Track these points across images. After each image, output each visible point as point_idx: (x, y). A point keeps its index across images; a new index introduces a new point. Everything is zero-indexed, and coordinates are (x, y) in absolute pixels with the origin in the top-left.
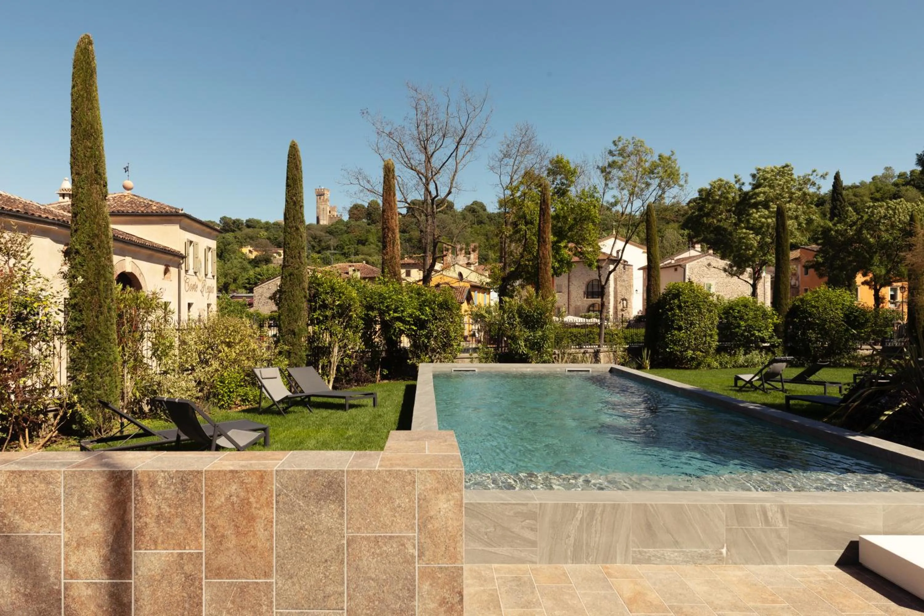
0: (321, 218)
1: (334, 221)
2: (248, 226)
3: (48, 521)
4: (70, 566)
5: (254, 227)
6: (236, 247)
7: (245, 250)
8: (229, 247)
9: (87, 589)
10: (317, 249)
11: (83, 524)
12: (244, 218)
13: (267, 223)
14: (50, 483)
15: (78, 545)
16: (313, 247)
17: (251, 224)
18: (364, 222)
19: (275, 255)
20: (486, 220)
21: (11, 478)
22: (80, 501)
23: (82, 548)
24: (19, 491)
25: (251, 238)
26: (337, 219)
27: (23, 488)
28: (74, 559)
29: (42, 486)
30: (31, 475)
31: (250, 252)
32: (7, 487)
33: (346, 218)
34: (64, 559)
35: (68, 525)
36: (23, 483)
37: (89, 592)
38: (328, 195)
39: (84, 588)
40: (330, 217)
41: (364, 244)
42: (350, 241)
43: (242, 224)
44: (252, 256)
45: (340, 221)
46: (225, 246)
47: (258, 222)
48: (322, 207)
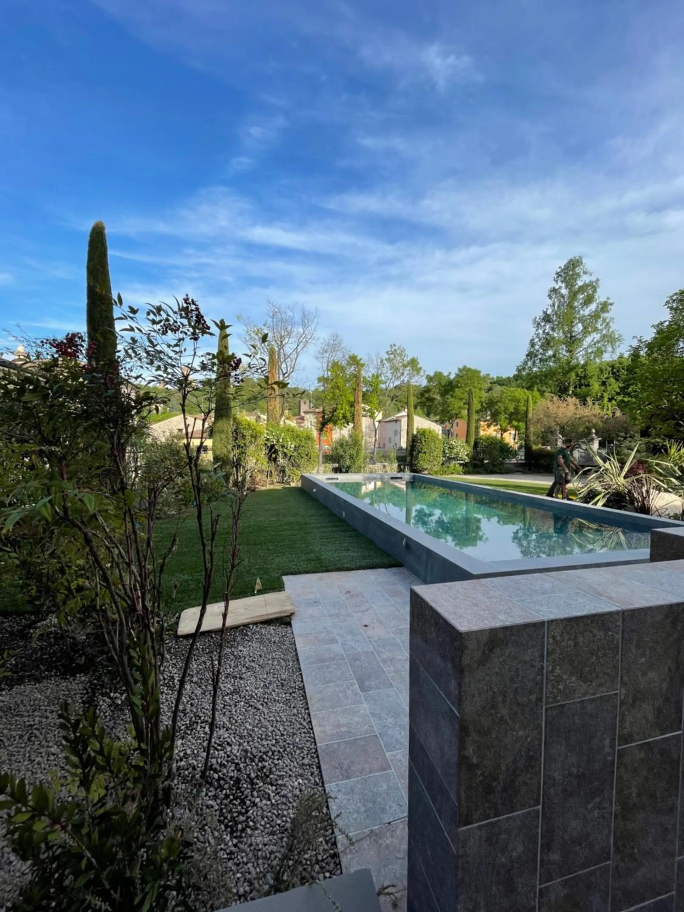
3: (606, 677)
4: (625, 728)
9: (640, 752)
11: (640, 674)
14: (609, 629)
15: (634, 701)
21: (568, 628)
22: (638, 646)
23: (637, 703)
24: (575, 645)
27: (581, 639)
28: (629, 719)
29: (600, 634)
30: (589, 622)
32: (563, 641)
34: (620, 722)
35: (625, 678)
36: (581, 633)
37: (642, 755)
39: (637, 752)
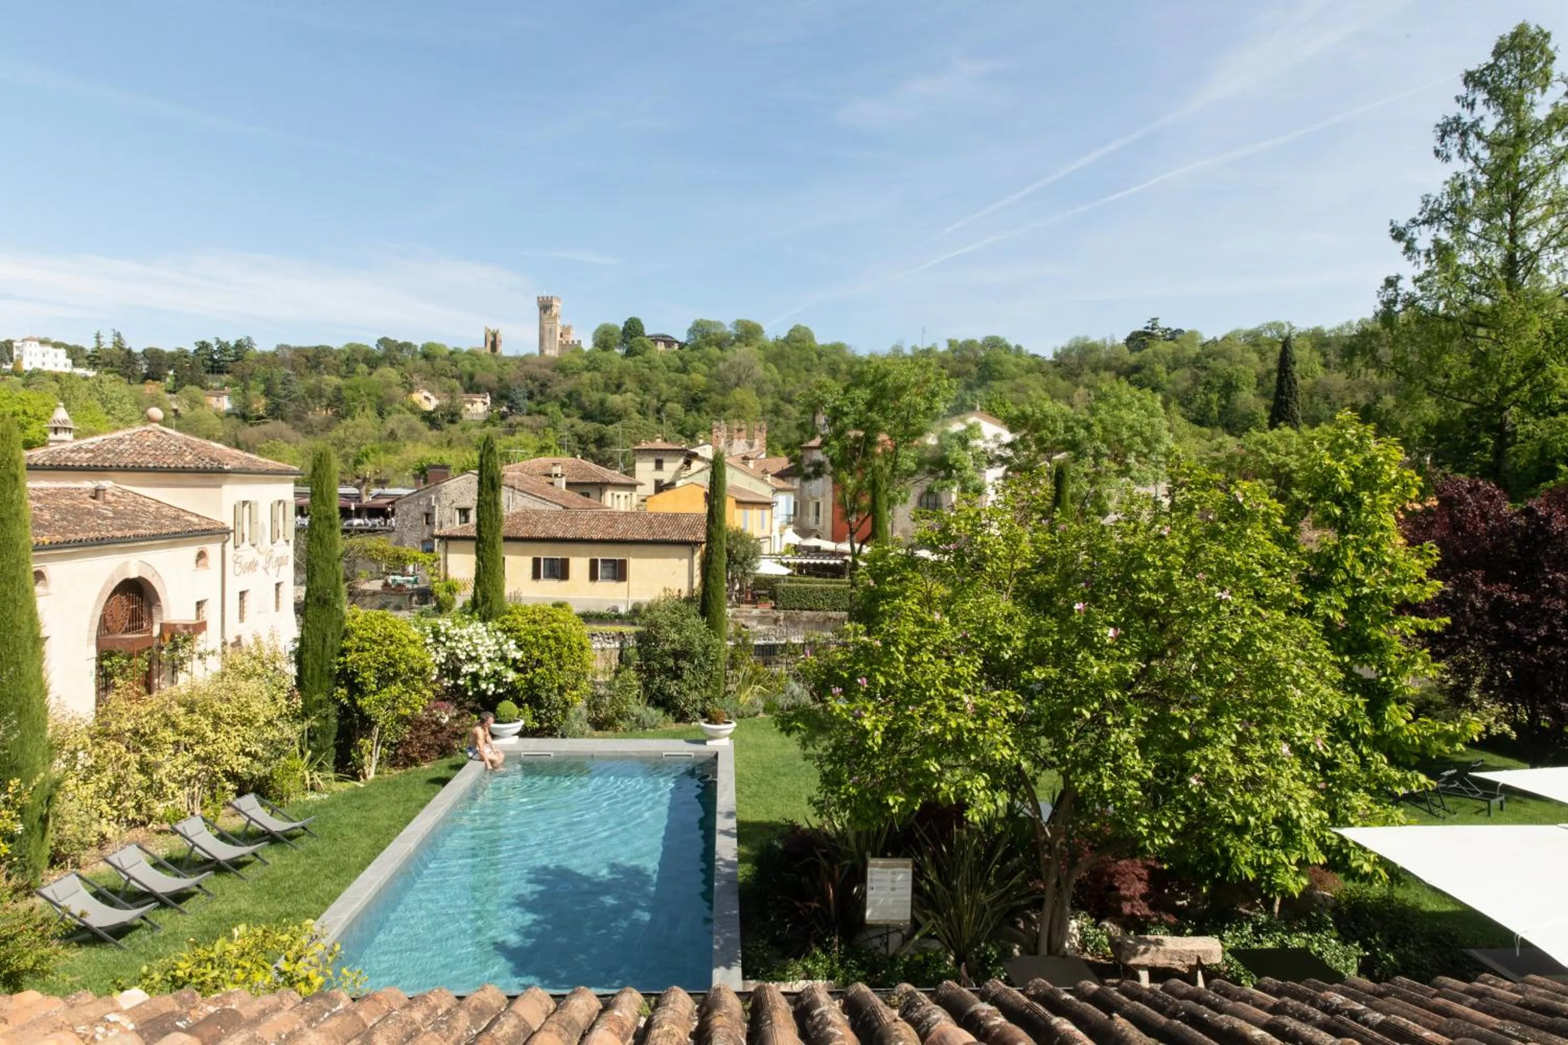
0: (547, 346)
1: (568, 350)
2: (425, 356)
5: (434, 358)
6: (402, 391)
7: (419, 396)
8: (389, 391)
12: (419, 343)
13: (456, 351)
16: (532, 394)
17: (431, 352)
18: (617, 354)
19: (468, 405)
26: (574, 347)
31: (427, 400)
33: (587, 345)
40: (562, 344)
43: (416, 352)
44: (430, 407)
45: (579, 351)
46: (384, 388)
47: (442, 348)
48: (547, 326)
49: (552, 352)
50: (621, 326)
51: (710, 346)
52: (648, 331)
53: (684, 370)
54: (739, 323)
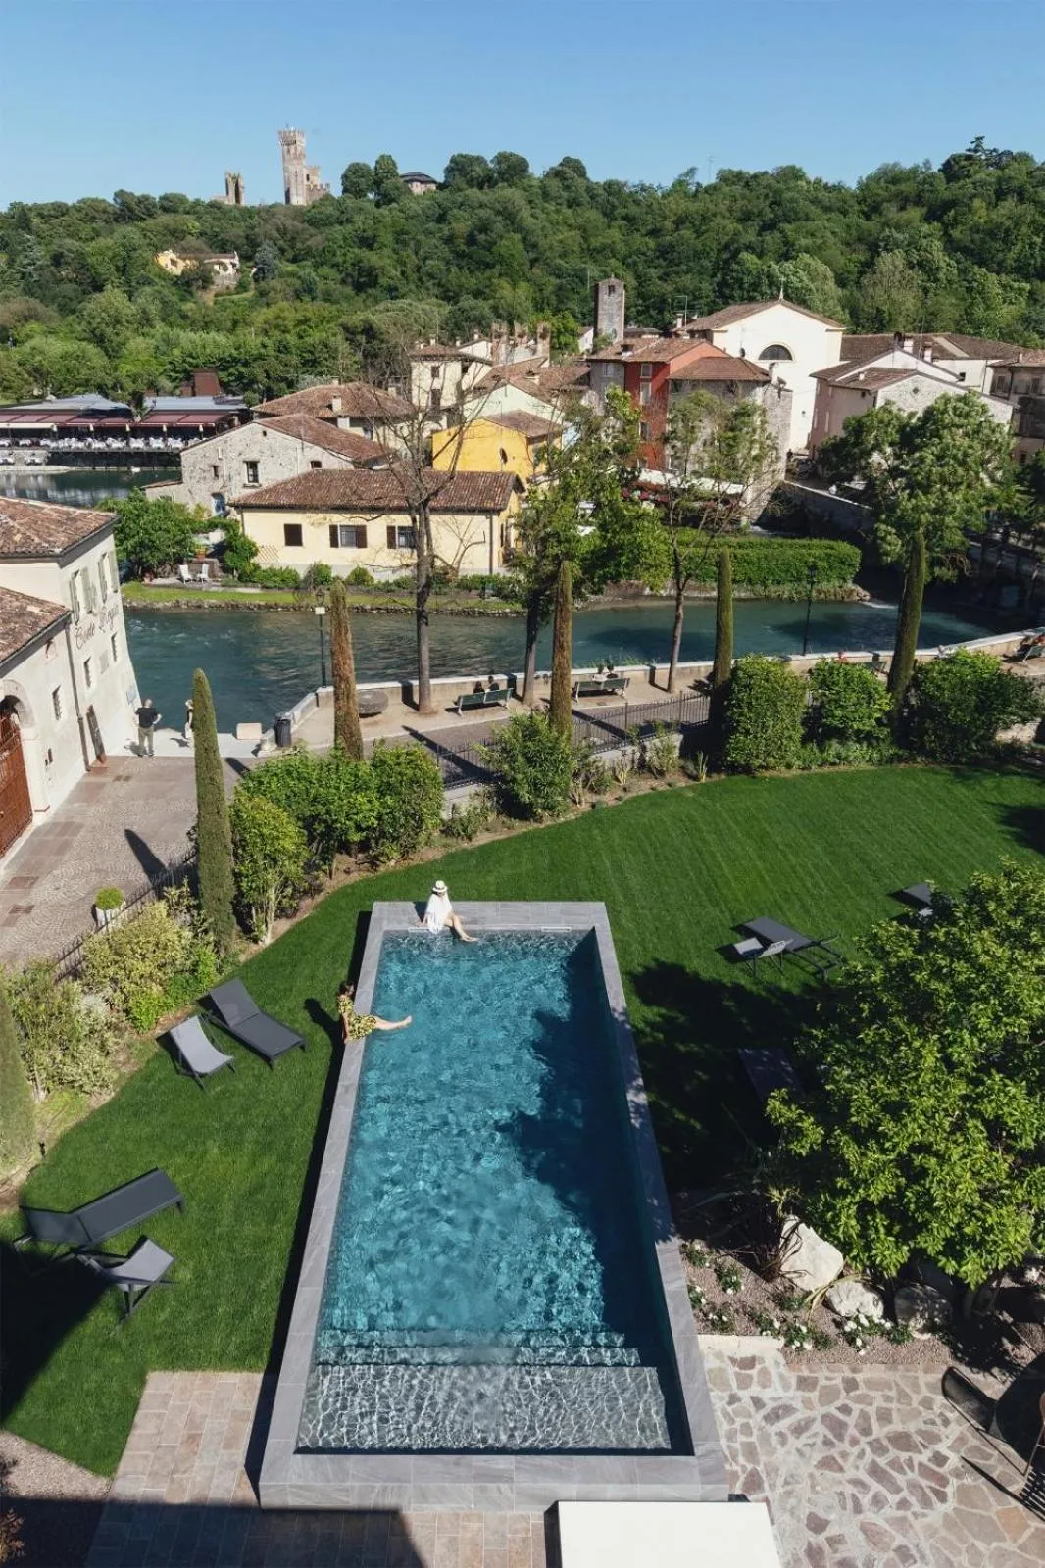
0: (293, 191)
1: (317, 197)
2: (165, 209)
5: (175, 211)
6: (148, 254)
7: (165, 259)
8: (135, 254)
10: (290, 254)
12: (156, 194)
13: (197, 202)
16: (282, 251)
17: (171, 204)
18: (369, 201)
19: (216, 267)
20: (585, 199)
25: (173, 233)
26: (322, 193)
31: (173, 262)
33: (337, 191)
38: (302, 143)
40: (309, 189)
41: (370, 247)
42: (345, 239)
43: (154, 206)
44: (177, 271)
45: (328, 197)
46: (128, 251)
47: (182, 199)
48: (292, 168)
49: (298, 200)
50: (372, 165)
51: (472, 187)
52: (401, 171)
53: (441, 219)
54: (502, 158)
